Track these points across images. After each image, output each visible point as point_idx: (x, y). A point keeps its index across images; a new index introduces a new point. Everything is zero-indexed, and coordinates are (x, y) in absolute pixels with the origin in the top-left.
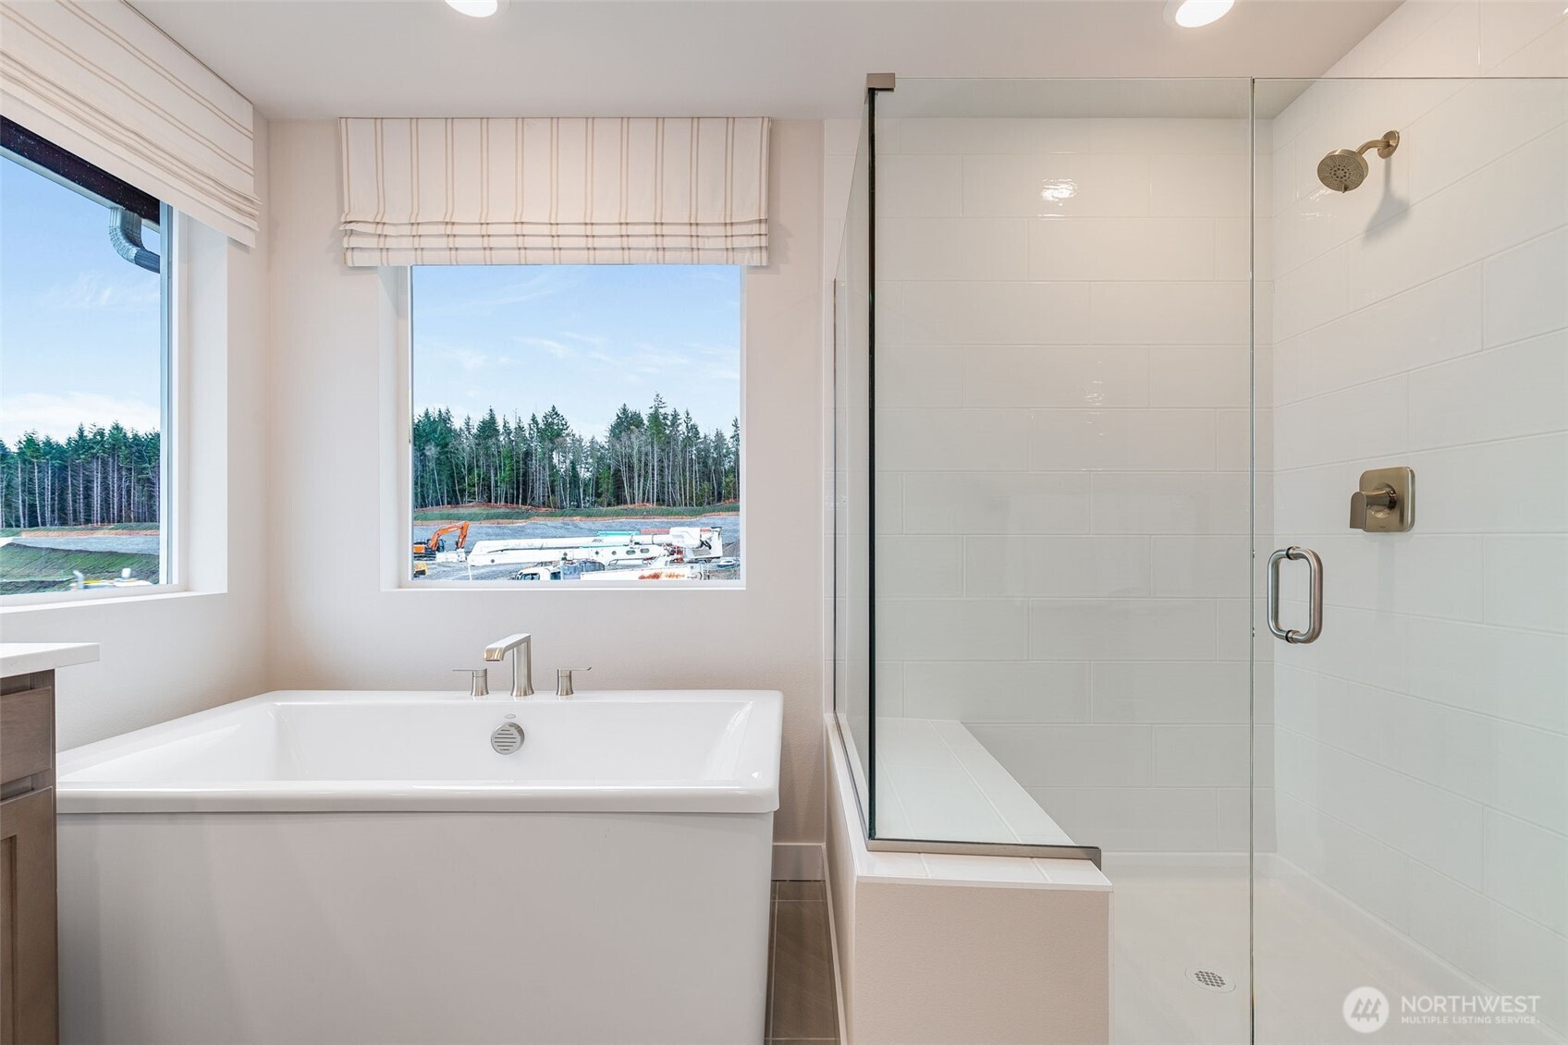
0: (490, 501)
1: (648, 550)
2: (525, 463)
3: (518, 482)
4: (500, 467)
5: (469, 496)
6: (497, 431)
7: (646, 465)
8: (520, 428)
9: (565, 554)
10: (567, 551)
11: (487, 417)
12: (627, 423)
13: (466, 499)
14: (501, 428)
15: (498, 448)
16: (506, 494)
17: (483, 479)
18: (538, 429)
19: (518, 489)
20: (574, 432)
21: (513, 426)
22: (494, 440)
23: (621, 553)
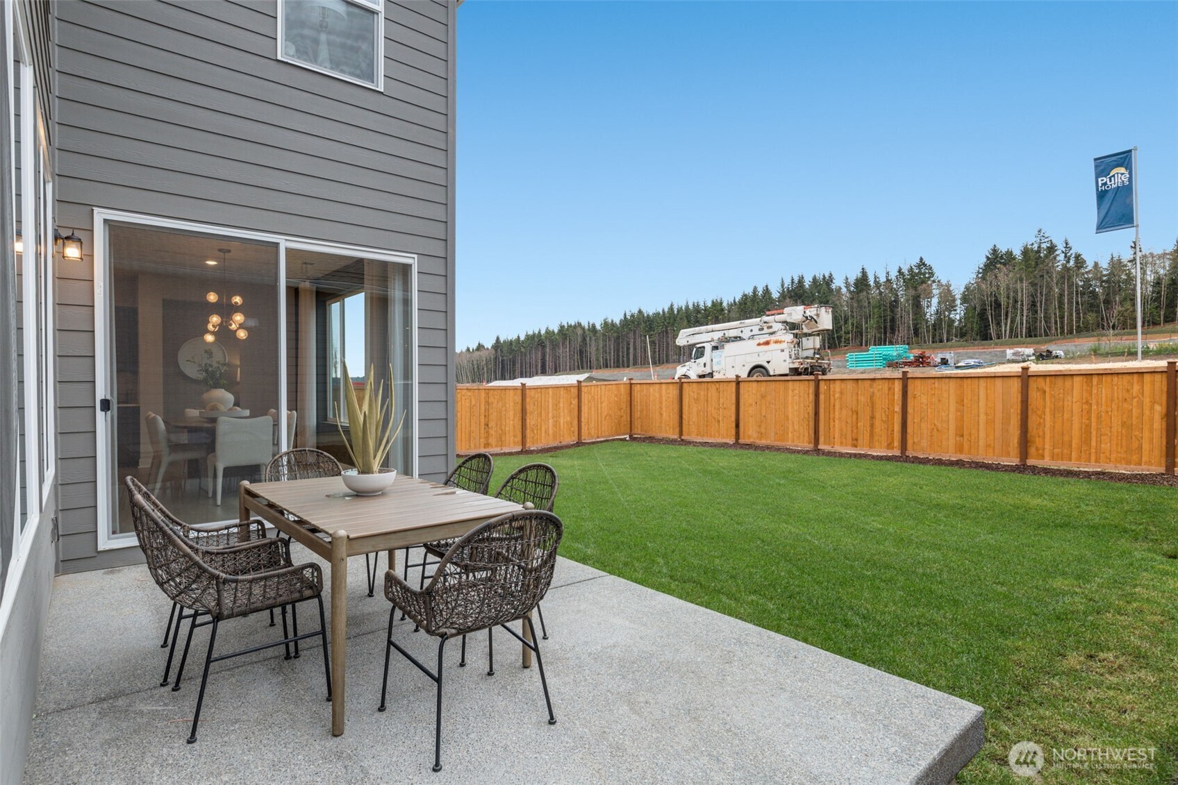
0: (861, 345)
1: (771, 327)
2: (892, 311)
3: (885, 328)
4: (870, 315)
5: (845, 342)
6: (869, 286)
7: (1016, 301)
8: (888, 281)
9: (724, 334)
10: (725, 332)
11: (860, 275)
12: (996, 260)
13: (842, 344)
14: (872, 283)
15: (868, 299)
16: (875, 337)
17: (857, 327)
18: (904, 280)
19: (885, 333)
20: (939, 279)
21: (883, 279)
22: (865, 293)
23: (756, 331)
